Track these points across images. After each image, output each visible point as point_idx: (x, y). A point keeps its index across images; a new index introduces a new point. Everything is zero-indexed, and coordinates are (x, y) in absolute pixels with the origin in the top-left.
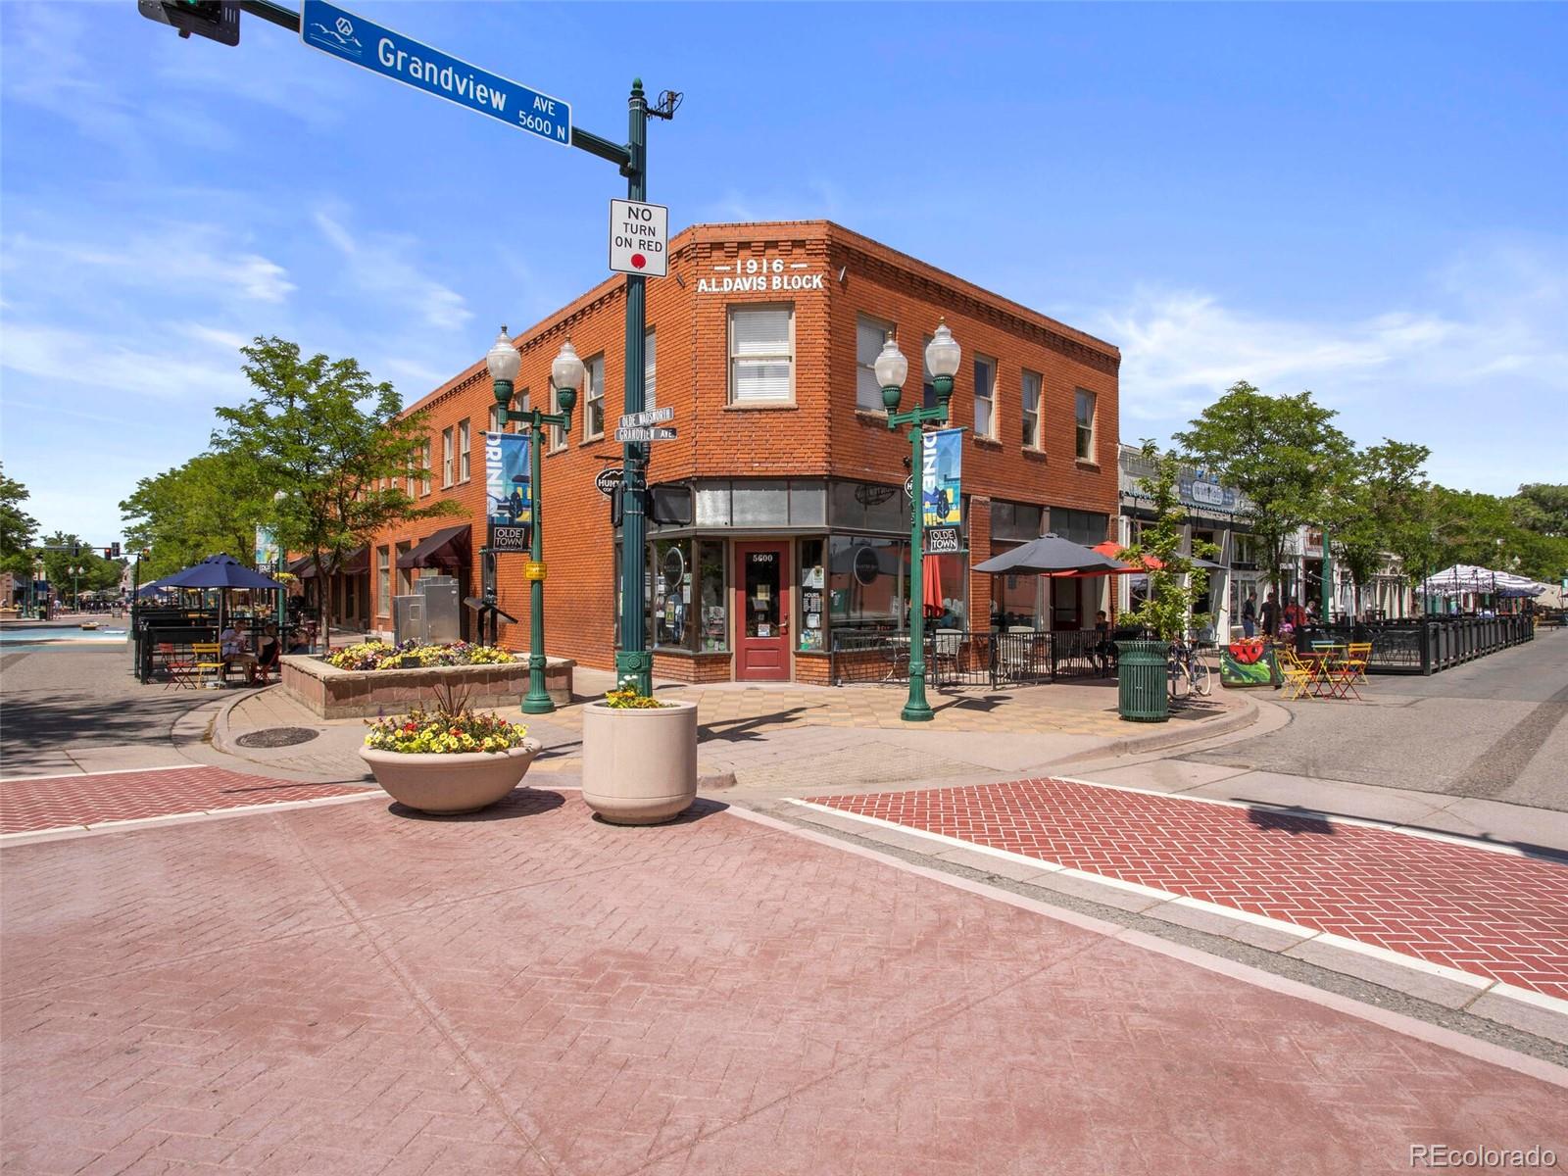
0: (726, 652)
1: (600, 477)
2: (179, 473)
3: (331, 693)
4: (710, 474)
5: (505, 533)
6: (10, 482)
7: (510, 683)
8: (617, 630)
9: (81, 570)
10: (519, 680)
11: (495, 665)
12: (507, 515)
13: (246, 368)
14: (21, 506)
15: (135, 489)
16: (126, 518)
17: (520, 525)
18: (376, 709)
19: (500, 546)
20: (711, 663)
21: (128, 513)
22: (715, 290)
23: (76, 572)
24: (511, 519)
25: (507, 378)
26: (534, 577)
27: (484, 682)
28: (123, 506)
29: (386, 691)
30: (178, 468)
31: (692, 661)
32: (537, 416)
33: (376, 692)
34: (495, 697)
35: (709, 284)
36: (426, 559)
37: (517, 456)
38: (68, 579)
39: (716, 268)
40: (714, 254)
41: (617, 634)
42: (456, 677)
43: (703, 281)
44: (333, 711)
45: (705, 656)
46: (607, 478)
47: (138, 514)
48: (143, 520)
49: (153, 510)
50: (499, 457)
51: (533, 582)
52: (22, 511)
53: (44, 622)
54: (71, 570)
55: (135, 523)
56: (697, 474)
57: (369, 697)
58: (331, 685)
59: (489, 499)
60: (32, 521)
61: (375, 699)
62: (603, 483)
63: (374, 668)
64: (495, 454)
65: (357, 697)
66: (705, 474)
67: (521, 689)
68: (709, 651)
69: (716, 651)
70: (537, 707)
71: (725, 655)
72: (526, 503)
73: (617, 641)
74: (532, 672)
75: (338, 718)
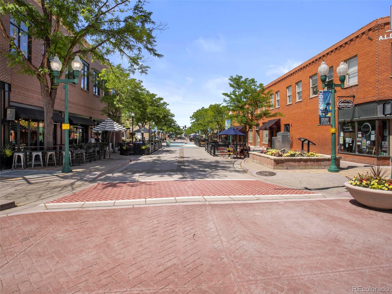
0: (388, 156)
1: (339, 103)
2: (201, 110)
3: (275, 163)
4: (384, 99)
5: (324, 120)
6: (172, 114)
7: (322, 162)
8: (339, 148)
9: (179, 131)
10: (324, 162)
11: (315, 157)
12: (324, 115)
13: (230, 83)
14: (174, 118)
15: (193, 114)
16: (191, 120)
17: (328, 117)
18: (286, 168)
19: (323, 123)
20: (383, 159)
21: (191, 119)
22: (386, 38)
23: (178, 132)
24: (325, 116)
25: (325, 74)
26: (333, 132)
27: (314, 162)
28: (191, 117)
29: (288, 163)
30: (200, 109)
31: (376, 159)
32: (333, 85)
33: (286, 163)
34: (318, 166)
35: (383, 37)
36: (269, 128)
37: (327, 97)
38: (176, 133)
39: (386, 31)
40: (385, 27)
41: (339, 149)
42: (307, 160)
43: (381, 37)
44: (275, 167)
45: (381, 157)
46: (341, 103)
47: (193, 119)
48: (194, 120)
49: (196, 118)
50: (322, 98)
51: (332, 134)
52: (174, 119)
53: (174, 142)
54: (177, 131)
55: (192, 121)
56: (379, 99)
57: (284, 164)
58: (275, 160)
59: (319, 110)
60: (175, 121)
61: (286, 165)
62: (340, 104)
63: (282, 157)
64: (321, 97)
65: (281, 164)
66: (382, 99)
67: (325, 164)
68: (382, 156)
69: (384, 156)
70: (334, 170)
71: (388, 157)
72: (329, 111)
73: (339, 151)
74: (332, 160)
75: (277, 169)
